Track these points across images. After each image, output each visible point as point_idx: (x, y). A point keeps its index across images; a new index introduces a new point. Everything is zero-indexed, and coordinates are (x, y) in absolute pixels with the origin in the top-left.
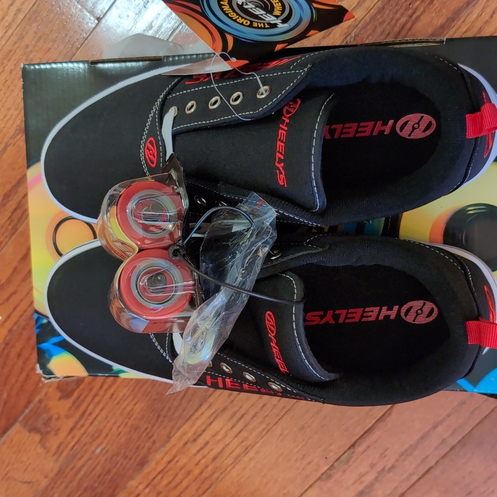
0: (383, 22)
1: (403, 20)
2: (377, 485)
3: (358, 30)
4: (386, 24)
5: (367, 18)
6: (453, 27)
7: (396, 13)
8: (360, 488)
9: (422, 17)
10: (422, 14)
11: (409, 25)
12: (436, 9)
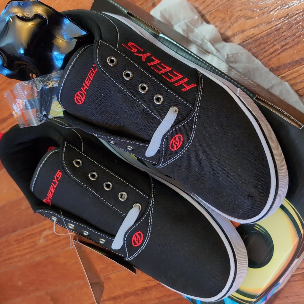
0: (267, 42)
1: (277, 47)
2: (154, 289)
3: (251, 41)
4: (267, 44)
5: (259, 36)
6: (302, 65)
7: (275, 41)
8: (146, 285)
9: (288, 50)
10: (289, 48)
11: (279, 51)
12: (298, 49)
